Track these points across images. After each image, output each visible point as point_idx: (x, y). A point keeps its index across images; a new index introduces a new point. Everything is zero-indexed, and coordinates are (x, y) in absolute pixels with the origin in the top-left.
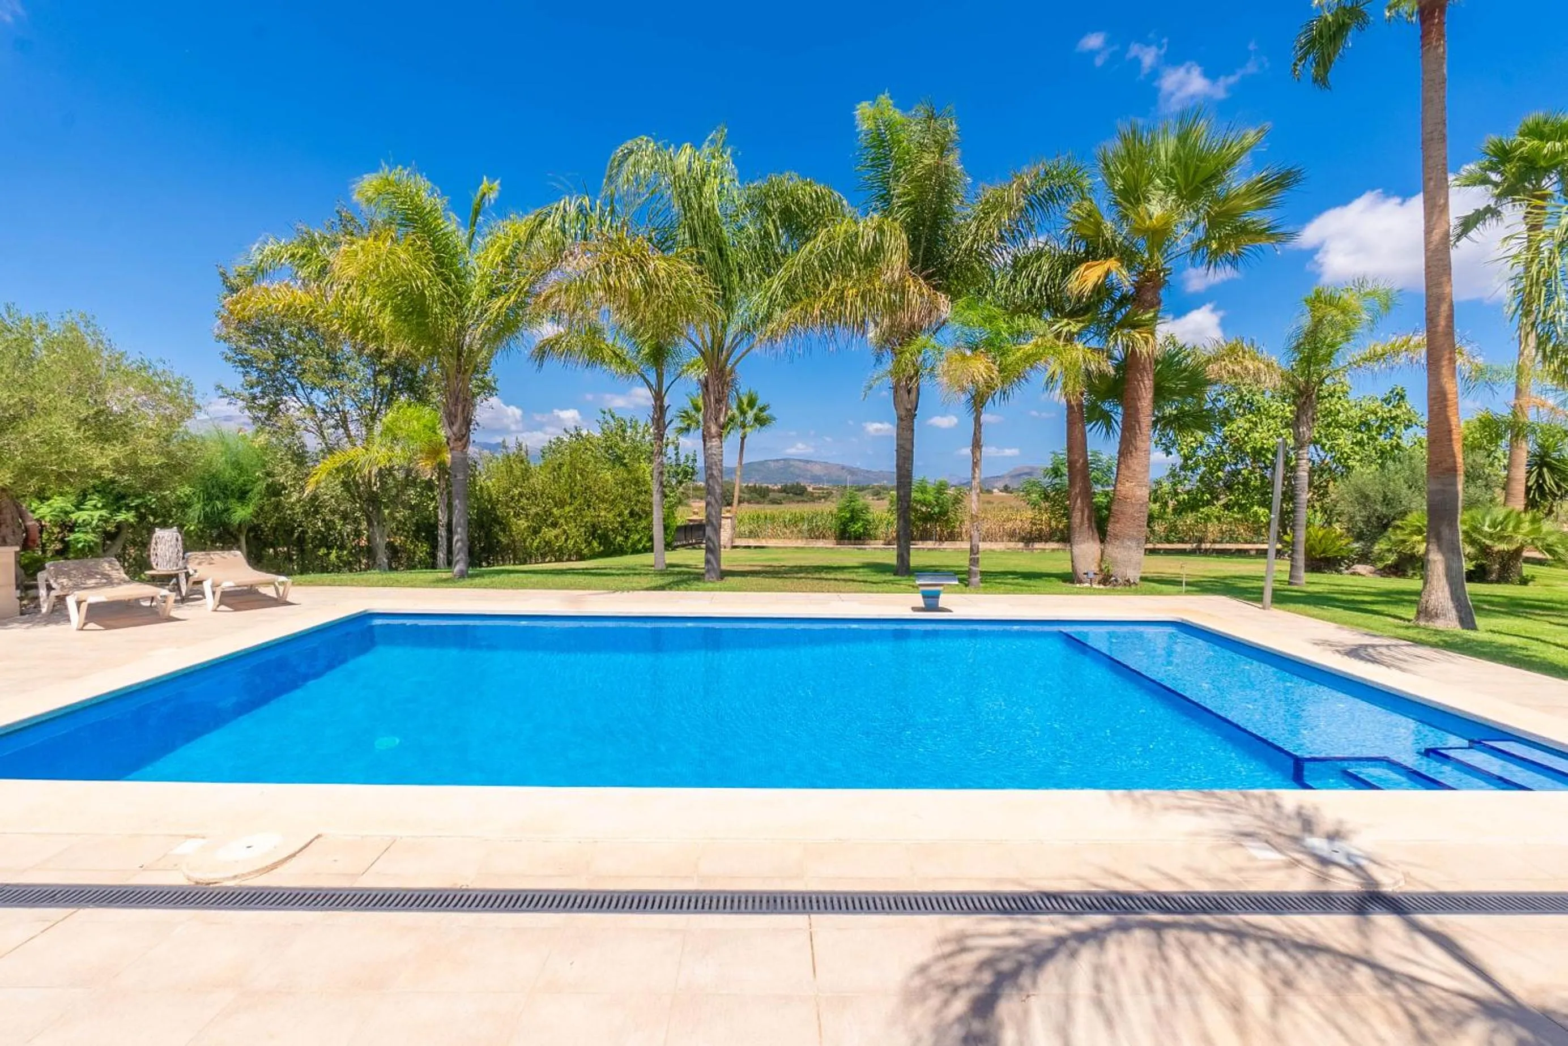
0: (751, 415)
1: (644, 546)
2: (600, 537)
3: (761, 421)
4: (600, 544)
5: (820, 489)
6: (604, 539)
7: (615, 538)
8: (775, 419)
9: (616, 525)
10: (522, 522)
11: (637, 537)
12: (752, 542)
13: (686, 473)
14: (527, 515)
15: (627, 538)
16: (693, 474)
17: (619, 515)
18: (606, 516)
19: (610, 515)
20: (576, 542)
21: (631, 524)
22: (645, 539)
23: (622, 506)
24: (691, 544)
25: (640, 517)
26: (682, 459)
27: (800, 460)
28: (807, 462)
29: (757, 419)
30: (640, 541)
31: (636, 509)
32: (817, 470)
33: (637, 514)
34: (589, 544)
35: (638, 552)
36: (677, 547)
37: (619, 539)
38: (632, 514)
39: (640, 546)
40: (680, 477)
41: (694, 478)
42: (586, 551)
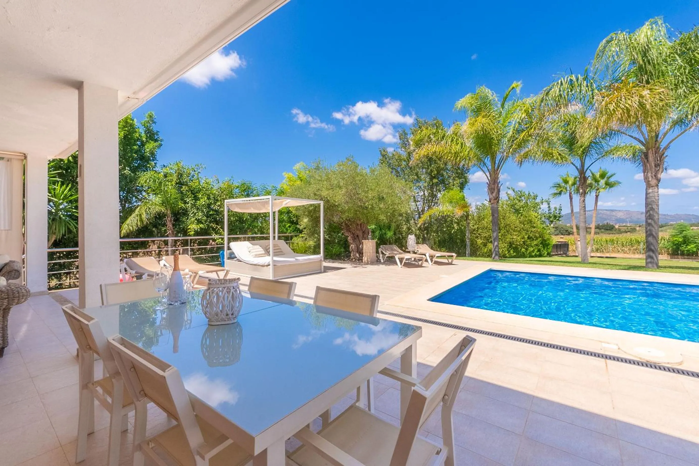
0: (602, 182)
1: (535, 254)
2: (514, 248)
3: (609, 185)
4: (514, 252)
5: (624, 226)
6: (516, 249)
7: (521, 249)
8: (619, 183)
9: (522, 243)
10: (479, 240)
11: (532, 249)
12: (599, 254)
13: (555, 217)
14: (481, 237)
15: (527, 249)
16: (560, 217)
17: (523, 238)
18: (517, 238)
19: (519, 238)
20: (503, 250)
21: (529, 242)
22: (536, 250)
23: (524, 234)
24: (560, 254)
25: (533, 239)
26: (553, 210)
27: (606, 210)
28: (612, 211)
29: (607, 184)
30: (533, 251)
31: (531, 235)
32: (620, 215)
33: (531, 237)
34: (509, 252)
35: (532, 257)
36: (553, 255)
37: (523, 250)
38: (529, 238)
39: (533, 254)
40: (551, 219)
41: (560, 219)
42: (507, 255)
